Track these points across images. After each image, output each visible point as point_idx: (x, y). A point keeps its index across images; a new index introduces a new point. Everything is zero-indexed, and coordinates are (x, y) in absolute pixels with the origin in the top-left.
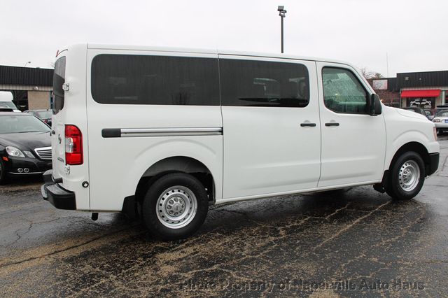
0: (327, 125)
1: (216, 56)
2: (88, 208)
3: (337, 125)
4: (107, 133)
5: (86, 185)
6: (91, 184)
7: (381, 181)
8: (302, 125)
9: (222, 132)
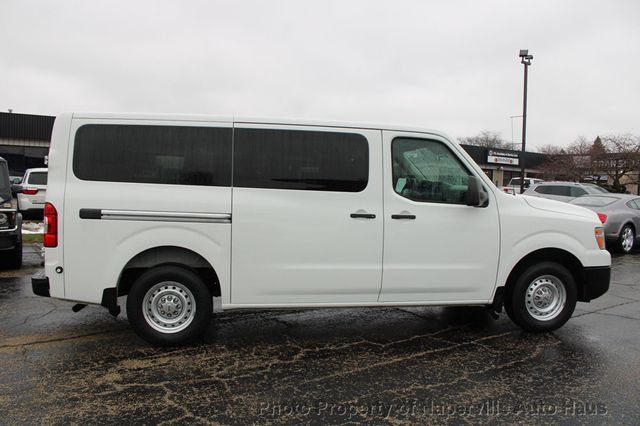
0: (394, 217)
1: (230, 126)
2: (63, 297)
3: (413, 217)
4: (86, 214)
5: (59, 270)
6: (65, 270)
7: (491, 301)
8: (353, 216)
9: (230, 219)
